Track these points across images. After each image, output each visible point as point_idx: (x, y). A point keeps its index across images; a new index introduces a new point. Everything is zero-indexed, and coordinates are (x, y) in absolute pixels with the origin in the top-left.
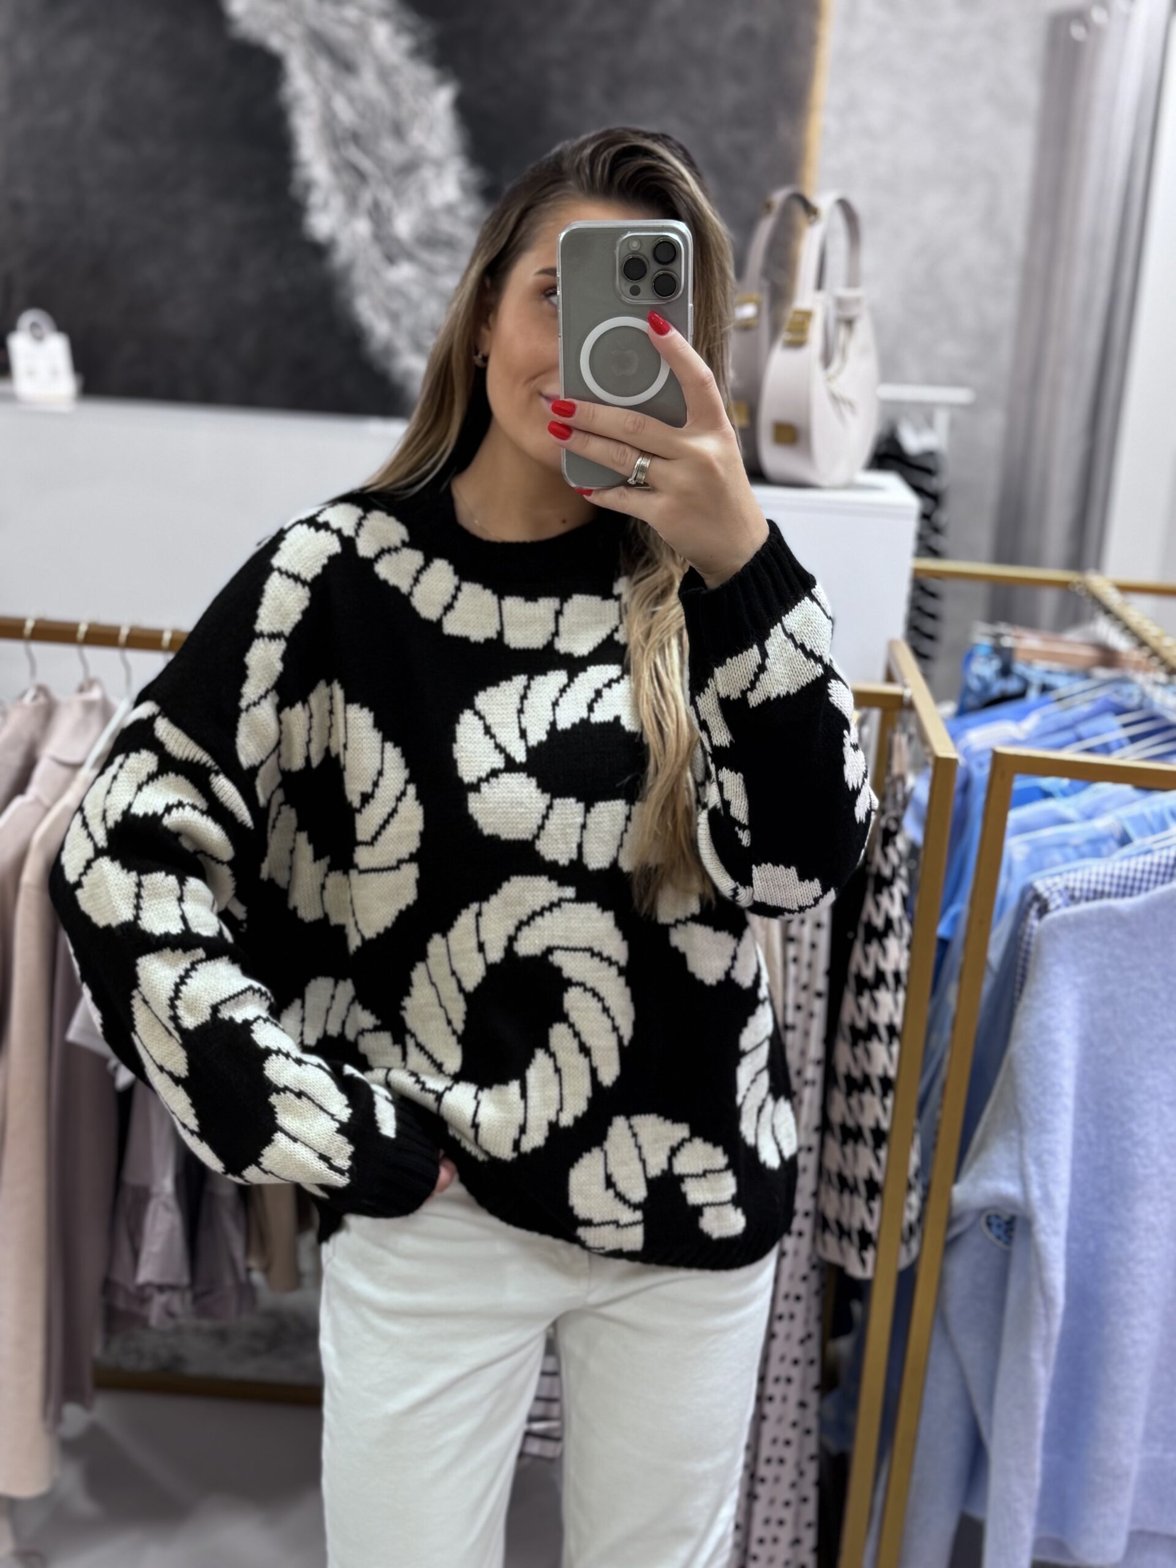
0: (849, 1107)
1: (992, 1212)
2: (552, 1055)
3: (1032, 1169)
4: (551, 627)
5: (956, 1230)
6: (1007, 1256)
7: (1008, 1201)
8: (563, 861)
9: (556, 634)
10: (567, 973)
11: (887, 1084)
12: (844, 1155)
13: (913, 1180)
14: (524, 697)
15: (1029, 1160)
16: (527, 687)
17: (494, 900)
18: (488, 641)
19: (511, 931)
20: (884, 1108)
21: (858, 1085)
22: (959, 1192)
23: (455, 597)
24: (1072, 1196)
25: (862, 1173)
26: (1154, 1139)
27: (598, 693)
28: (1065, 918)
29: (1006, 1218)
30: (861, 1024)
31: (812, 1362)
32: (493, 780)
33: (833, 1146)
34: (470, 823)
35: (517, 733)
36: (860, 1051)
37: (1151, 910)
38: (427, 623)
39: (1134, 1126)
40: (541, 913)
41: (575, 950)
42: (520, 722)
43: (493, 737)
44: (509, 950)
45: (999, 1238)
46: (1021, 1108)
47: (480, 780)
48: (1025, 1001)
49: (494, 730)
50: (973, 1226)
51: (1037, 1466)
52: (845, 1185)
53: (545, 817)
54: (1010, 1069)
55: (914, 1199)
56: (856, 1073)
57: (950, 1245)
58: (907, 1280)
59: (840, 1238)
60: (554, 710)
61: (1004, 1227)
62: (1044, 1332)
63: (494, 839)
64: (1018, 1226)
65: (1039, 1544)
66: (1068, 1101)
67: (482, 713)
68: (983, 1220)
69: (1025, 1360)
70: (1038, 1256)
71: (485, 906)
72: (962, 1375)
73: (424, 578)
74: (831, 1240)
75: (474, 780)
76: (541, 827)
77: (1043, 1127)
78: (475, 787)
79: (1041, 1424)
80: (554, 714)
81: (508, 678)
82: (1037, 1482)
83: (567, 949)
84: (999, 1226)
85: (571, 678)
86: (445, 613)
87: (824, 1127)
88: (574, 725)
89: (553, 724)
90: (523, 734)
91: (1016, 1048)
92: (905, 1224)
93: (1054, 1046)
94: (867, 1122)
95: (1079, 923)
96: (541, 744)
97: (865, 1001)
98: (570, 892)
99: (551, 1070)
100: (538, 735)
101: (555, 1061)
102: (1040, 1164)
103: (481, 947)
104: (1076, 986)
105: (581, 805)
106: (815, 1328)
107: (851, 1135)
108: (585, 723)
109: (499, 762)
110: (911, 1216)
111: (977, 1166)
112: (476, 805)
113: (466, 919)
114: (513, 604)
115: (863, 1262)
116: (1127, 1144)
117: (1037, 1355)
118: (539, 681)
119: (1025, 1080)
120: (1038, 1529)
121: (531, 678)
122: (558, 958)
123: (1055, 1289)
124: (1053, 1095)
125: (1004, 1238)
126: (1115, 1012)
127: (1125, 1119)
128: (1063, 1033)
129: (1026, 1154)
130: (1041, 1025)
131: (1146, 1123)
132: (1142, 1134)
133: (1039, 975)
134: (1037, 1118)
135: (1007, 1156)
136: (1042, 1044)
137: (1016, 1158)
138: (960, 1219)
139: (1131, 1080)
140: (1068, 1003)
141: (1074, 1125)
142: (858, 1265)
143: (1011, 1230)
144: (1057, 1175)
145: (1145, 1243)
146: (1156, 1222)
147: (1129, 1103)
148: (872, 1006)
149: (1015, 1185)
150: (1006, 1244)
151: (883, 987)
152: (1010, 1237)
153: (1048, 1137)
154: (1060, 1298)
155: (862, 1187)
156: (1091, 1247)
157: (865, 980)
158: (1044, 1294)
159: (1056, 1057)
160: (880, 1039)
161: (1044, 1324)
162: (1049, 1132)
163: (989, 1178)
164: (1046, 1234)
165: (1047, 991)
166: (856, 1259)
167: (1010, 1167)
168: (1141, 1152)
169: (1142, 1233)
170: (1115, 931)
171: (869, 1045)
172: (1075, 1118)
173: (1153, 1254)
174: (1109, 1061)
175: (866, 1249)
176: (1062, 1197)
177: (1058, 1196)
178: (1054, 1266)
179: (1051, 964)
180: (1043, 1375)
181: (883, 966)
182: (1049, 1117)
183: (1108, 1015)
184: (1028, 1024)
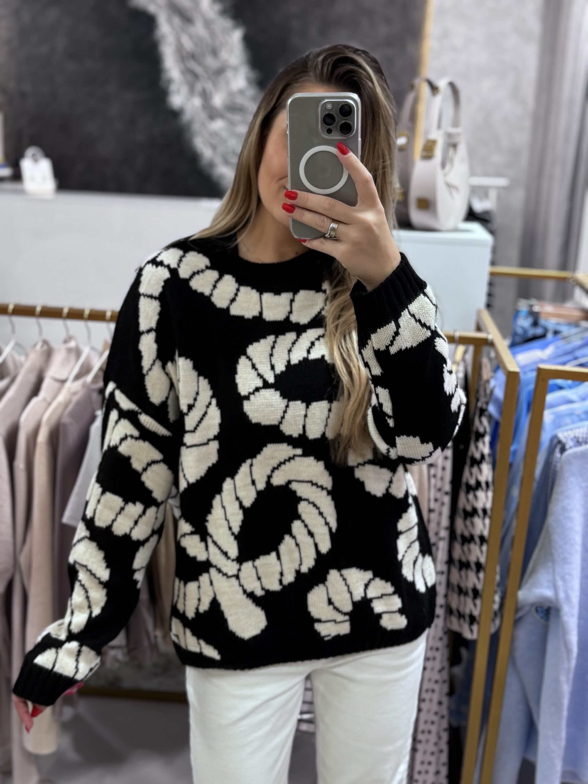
0: (463, 551)
1: (538, 605)
2: (294, 537)
3: (560, 583)
4: (288, 309)
5: (520, 614)
6: (546, 627)
7: (548, 598)
8: (295, 435)
9: (291, 312)
10: (299, 494)
11: (483, 539)
12: (461, 576)
13: (496, 588)
14: (273, 347)
15: (558, 579)
16: (275, 342)
17: (259, 457)
18: (254, 318)
19: (269, 472)
20: (482, 552)
21: (467, 540)
22: (522, 595)
23: (236, 295)
24: (581, 596)
25: (470, 585)
27: (313, 344)
29: (546, 608)
30: (469, 508)
31: (445, 681)
32: (256, 393)
33: (455, 571)
34: (245, 417)
35: (269, 367)
36: (468, 522)
38: (221, 310)
40: (284, 463)
41: (303, 482)
42: (271, 361)
43: (256, 370)
44: (268, 483)
45: (542, 618)
46: (553, 551)
47: (250, 393)
48: (555, 496)
49: (257, 366)
50: (528, 612)
51: (563, 734)
52: (461, 591)
53: (285, 412)
54: (547, 531)
55: (497, 598)
56: (467, 534)
57: (517, 622)
58: (495, 639)
59: (459, 619)
60: (289, 354)
61: (545, 612)
62: (566, 667)
63: (258, 425)
64: (552, 612)
65: (564, 775)
66: (578, 547)
67: (251, 357)
68: (534, 609)
69: (557, 681)
70: (563, 627)
71: (254, 461)
73: (219, 285)
74: (454, 620)
75: (247, 394)
76: (283, 418)
77: (566, 561)
78: (247, 398)
79: (565, 713)
80: (289, 356)
81: (265, 337)
82: (563, 742)
83: (299, 481)
84: (542, 612)
85: (298, 336)
86: (231, 304)
87: (450, 561)
88: (300, 362)
89: (289, 362)
90: (273, 367)
91: (550, 520)
92: (493, 611)
93: (571, 519)
94: (473, 559)
96: (282, 373)
97: (471, 497)
98: (299, 451)
99: (293, 545)
100: (280, 367)
101: (296, 540)
102: (563, 579)
103: (253, 483)
105: (304, 404)
106: (446, 664)
107: (464, 565)
108: (306, 360)
109: (260, 383)
111: (531, 581)
112: (248, 407)
113: (244, 469)
114: (267, 297)
115: (472, 631)
117: (562, 678)
118: (281, 338)
119: (556, 537)
120: (564, 766)
121: (277, 337)
122: (294, 486)
123: (572, 644)
124: (570, 545)
125: (545, 618)
128: (575, 512)
129: (556, 575)
130: (564, 508)
133: (562, 482)
134: (562, 556)
135: (547, 576)
136: (564, 518)
137: (551, 577)
138: (522, 608)
140: (578, 497)
141: (582, 560)
142: (469, 632)
143: (549, 614)
144: (573, 586)
148: (474, 499)
149: (551, 591)
150: (546, 621)
151: (480, 489)
152: (548, 617)
153: (568, 566)
154: (575, 649)
155: (470, 592)
157: (471, 486)
158: (566, 647)
159: (571, 525)
160: (479, 517)
161: (567, 662)
162: (568, 563)
163: (537, 588)
164: (567, 616)
165: (566, 491)
166: (468, 629)
167: (548, 581)
171: (473, 519)
172: (582, 556)
175: (473, 624)
176: (576, 597)
177: (573, 597)
178: (572, 632)
179: (569, 477)
180: (566, 688)
181: (480, 478)
182: (568, 556)
184: (557, 508)
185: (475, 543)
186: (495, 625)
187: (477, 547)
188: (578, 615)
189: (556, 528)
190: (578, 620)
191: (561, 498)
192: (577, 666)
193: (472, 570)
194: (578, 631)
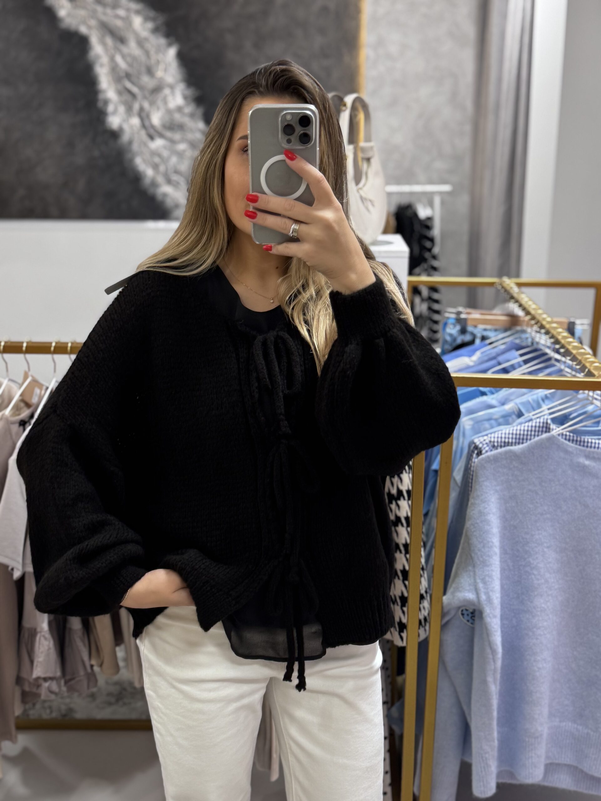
1: (464, 608)
3: (481, 585)
5: (446, 619)
6: (473, 630)
7: (470, 602)
11: (407, 547)
13: (425, 595)
15: (478, 581)
20: (407, 560)
22: (447, 600)
24: (502, 598)
25: (398, 593)
26: (541, 565)
28: (488, 457)
29: (471, 611)
37: (531, 450)
39: (531, 560)
45: (468, 621)
46: (473, 555)
48: (471, 501)
50: (454, 616)
51: (495, 734)
54: (466, 535)
55: (426, 604)
57: (444, 627)
58: (423, 646)
61: (470, 615)
62: (493, 667)
64: (477, 614)
65: (499, 775)
66: (497, 550)
68: (460, 612)
69: (484, 682)
70: (487, 629)
72: (455, 692)
77: (485, 564)
79: (495, 714)
82: (496, 743)
84: (468, 615)
91: (468, 524)
92: (422, 617)
93: (488, 522)
94: (399, 567)
95: (496, 459)
97: (394, 506)
102: (485, 583)
104: (496, 491)
110: (425, 613)
111: (454, 585)
115: (402, 638)
116: (528, 569)
117: (490, 679)
119: (474, 541)
120: (499, 766)
123: (496, 645)
124: (489, 547)
125: (471, 621)
126: (517, 503)
127: (526, 556)
128: (491, 515)
129: (477, 577)
130: (480, 512)
131: (537, 558)
132: (535, 563)
133: (477, 487)
134: (481, 559)
135: (468, 579)
136: (482, 522)
137: (472, 580)
138: (448, 613)
139: (528, 537)
140: (493, 500)
141: (501, 561)
142: (400, 640)
143: (474, 616)
144: (494, 587)
145: (541, 618)
146: (546, 607)
147: (527, 548)
148: (397, 508)
149: (473, 594)
150: (472, 624)
151: (402, 499)
152: (474, 620)
153: (487, 568)
154: (500, 649)
155: (398, 600)
156: (514, 621)
157: (393, 495)
158: (491, 648)
159: (488, 527)
160: (402, 525)
161: (492, 663)
162: (488, 566)
163: (460, 591)
164: (490, 617)
165: (482, 495)
166: (398, 637)
167: (470, 585)
168: (535, 572)
169: (539, 613)
170: (514, 463)
171: (397, 528)
172: (501, 558)
173: (545, 624)
174: (515, 527)
175: (403, 632)
176: (497, 598)
177: (495, 598)
178: (495, 633)
179: (483, 481)
180: (494, 689)
181: (401, 487)
182: (487, 558)
183: (513, 504)
184: (474, 512)
185: (401, 552)
186: (425, 630)
187: (403, 555)
188: (502, 616)
189: (474, 531)
190: (502, 619)
191: (477, 502)
192: (504, 667)
193: (399, 578)
194: (502, 632)
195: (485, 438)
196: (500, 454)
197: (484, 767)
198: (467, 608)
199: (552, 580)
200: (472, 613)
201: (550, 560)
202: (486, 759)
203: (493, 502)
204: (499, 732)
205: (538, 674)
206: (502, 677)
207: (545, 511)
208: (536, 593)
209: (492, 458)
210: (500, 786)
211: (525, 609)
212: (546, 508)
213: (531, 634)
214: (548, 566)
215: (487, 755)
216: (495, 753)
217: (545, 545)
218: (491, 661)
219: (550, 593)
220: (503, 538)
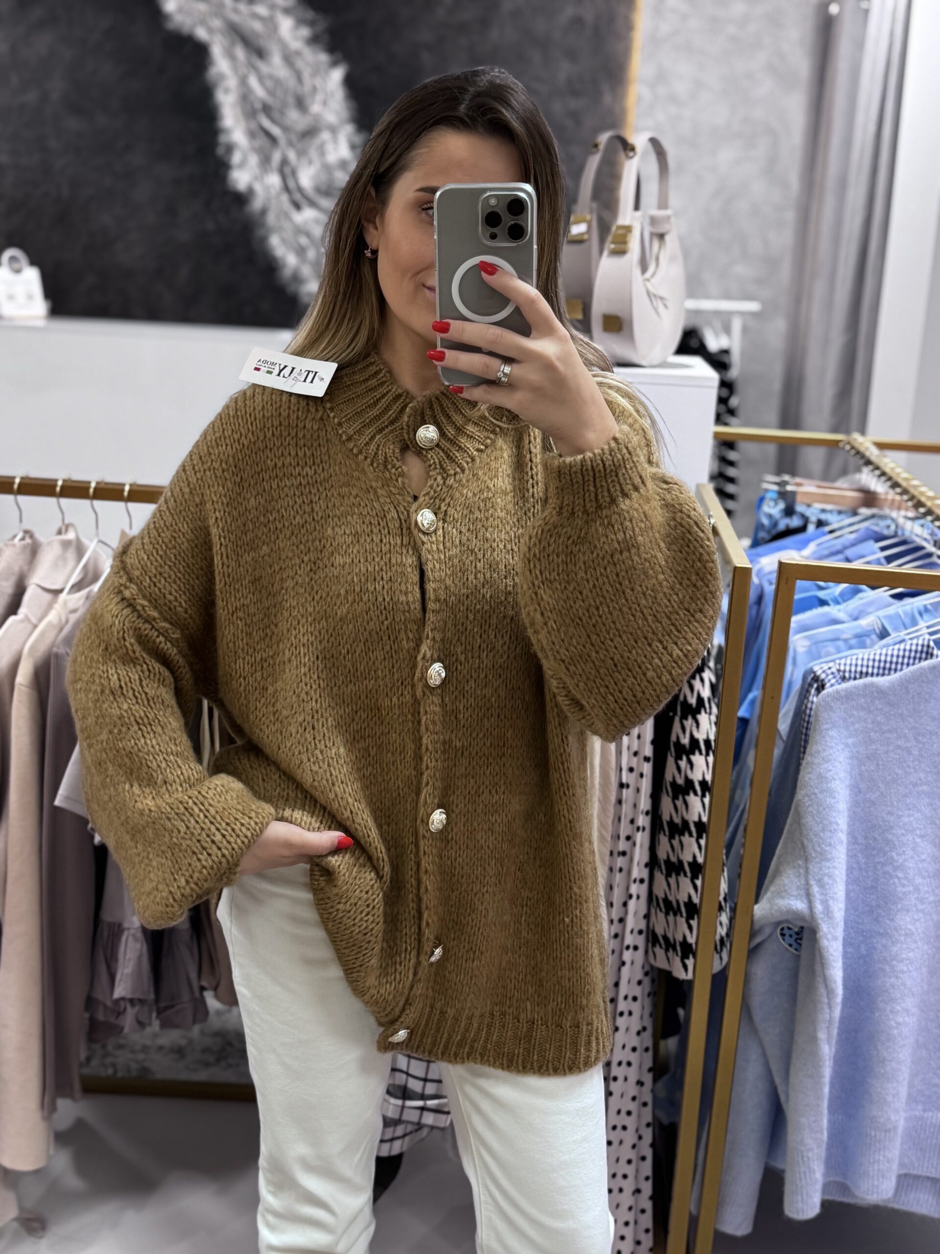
0: (672, 847)
1: (785, 925)
3: (815, 889)
5: (758, 940)
6: (797, 959)
7: (797, 915)
11: (701, 828)
12: (669, 885)
13: (723, 904)
15: (812, 882)
20: (700, 847)
21: (679, 829)
22: (760, 910)
24: (847, 910)
25: (683, 898)
26: (910, 864)
28: (837, 692)
29: (796, 930)
30: (680, 781)
31: (647, 1050)
33: (660, 878)
36: (679, 803)
37: (904, 684)
39: (894, 854)
45: (791, 945)
46: (806, 842)
48: (808, 758)
50: (770, 936)
51: (825, 1123)
52: (670, 908)
54: (798, 813)
55: (724, 918)
56: (677, 820)
57: (753, 952)
58: (719, 981)
59: (667, 950)
61: (795, 936)
62: (827, 1017)
64: (805, 935)
65: (826, 1187)
66: (843, 836)
68: (778, 931)
69: (813, 1040)
70: (821, 957)
72: (764, 1055)
74: (660, 951)
77: (824, 856)
79: (826, 1090)
82: (825, 1135)
84: (791, 936)
87: (652, 863)
91: (800, 794)
92: (718, 938)
93: (831, 793)
94: (687, 858)
95: (848, 696)
97: (683, 763)
102: (822, 886)
104: (847, 746)
106: (648, 1023)
107: (674, 868)
110: (722, 931)
111: (772, 889)
115: (685, 967)
116: (889, 868)
117: (822, 1035)
119: (808, 820)
120: (827, 1174)
123: (835, 982)
124: (831, 831)
125: (795, 945)
126: (878, 765)
127: (887, 849)
128: (837, 782)
129: (810, 877)
130: (821, 776)
131: (904, 852)
132: (901, 861)
133: (817, 738)
134: (818, 849)
135: (796, 880)
136: (821, 792)
137: (803, 881)
138: (760, 931)
139: (892, 819)
140: (841, 759)
141: (847, 855)
142: (682, 970)
143: (801, 939)
144: (836, 893)
145: (905, 946)
146: (914, 930)
147: (890, 837)
148: (689, 766)
149: (802, 902)
150: (796, 950)
151: (697, 753)
152: (800, 944)
153: (827, 864)
154: (839, 990)
155: (683, 909)
156: (863, 950)
157: (684, 746)
158: (826, 986)
159: (833, 801)
160: (696, 794)
161: (827, 1011)
162: (828, 860)
163: (783, 898)
164: (828, 939)
165: (824, 750)
166: (680, 965)
167: (798, 888)
168: (900, 875)
169: (902, 938)
170: (877, 702)
171: (687, 798)
172: (848, 850)
173: (911, 954)
174: (874, 804)
175: (688, 958)
176: (840, 910)
177: (836, 909)
178: (834, 964)
179: (827, 730)
180: (827, 1050)
181: (697, 735)
182: (827, 848)
183: (872, 768)
184: (810, 776)
185: (691, 835)
186: (721, 958)
187: (693, 840)
188: (844, 938)
189: (809, 806)
190: (844, 946)
191: (816, 761)
192: (844, 1019)
193: (685, 875)
194: (844, 963)
195: (831, 664)
196: (856, 687)
197: (805, 1173)
198: (790, 926)
199: (926, 889)
200: (797, 933)
201: (923, 857)
202: (808, 1158)
203: (840, 762)
204: (829, 1121)
205: (895, 1032)
206: (839, 1034)
207: (920, 780)
208: (899, 906)
209: (843, 693)
210: (825, 1204)
211: (881, 931)
212: (922, 775)
213: (888, 969)
214: (920, 865)
215: (810, 1154)
216: (823, 1152)
217: (918, 832)
218: (826, 1007)
219: (921, 907)
220: (854, 818)
